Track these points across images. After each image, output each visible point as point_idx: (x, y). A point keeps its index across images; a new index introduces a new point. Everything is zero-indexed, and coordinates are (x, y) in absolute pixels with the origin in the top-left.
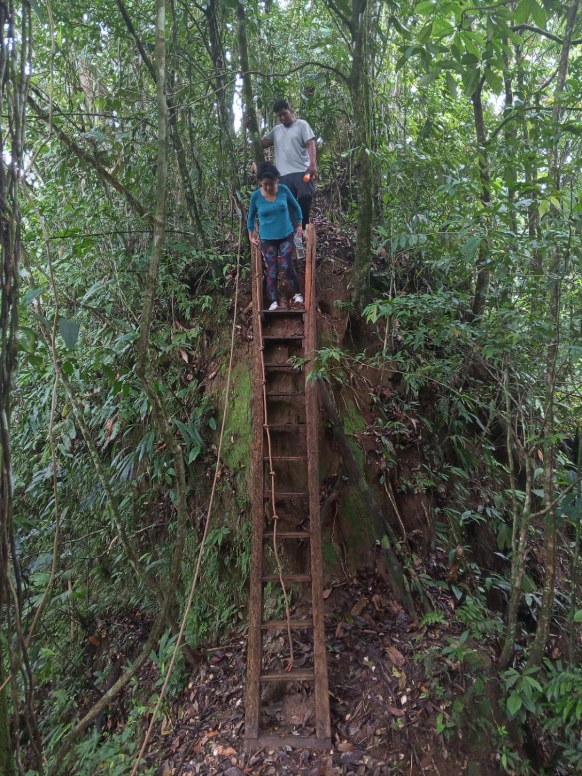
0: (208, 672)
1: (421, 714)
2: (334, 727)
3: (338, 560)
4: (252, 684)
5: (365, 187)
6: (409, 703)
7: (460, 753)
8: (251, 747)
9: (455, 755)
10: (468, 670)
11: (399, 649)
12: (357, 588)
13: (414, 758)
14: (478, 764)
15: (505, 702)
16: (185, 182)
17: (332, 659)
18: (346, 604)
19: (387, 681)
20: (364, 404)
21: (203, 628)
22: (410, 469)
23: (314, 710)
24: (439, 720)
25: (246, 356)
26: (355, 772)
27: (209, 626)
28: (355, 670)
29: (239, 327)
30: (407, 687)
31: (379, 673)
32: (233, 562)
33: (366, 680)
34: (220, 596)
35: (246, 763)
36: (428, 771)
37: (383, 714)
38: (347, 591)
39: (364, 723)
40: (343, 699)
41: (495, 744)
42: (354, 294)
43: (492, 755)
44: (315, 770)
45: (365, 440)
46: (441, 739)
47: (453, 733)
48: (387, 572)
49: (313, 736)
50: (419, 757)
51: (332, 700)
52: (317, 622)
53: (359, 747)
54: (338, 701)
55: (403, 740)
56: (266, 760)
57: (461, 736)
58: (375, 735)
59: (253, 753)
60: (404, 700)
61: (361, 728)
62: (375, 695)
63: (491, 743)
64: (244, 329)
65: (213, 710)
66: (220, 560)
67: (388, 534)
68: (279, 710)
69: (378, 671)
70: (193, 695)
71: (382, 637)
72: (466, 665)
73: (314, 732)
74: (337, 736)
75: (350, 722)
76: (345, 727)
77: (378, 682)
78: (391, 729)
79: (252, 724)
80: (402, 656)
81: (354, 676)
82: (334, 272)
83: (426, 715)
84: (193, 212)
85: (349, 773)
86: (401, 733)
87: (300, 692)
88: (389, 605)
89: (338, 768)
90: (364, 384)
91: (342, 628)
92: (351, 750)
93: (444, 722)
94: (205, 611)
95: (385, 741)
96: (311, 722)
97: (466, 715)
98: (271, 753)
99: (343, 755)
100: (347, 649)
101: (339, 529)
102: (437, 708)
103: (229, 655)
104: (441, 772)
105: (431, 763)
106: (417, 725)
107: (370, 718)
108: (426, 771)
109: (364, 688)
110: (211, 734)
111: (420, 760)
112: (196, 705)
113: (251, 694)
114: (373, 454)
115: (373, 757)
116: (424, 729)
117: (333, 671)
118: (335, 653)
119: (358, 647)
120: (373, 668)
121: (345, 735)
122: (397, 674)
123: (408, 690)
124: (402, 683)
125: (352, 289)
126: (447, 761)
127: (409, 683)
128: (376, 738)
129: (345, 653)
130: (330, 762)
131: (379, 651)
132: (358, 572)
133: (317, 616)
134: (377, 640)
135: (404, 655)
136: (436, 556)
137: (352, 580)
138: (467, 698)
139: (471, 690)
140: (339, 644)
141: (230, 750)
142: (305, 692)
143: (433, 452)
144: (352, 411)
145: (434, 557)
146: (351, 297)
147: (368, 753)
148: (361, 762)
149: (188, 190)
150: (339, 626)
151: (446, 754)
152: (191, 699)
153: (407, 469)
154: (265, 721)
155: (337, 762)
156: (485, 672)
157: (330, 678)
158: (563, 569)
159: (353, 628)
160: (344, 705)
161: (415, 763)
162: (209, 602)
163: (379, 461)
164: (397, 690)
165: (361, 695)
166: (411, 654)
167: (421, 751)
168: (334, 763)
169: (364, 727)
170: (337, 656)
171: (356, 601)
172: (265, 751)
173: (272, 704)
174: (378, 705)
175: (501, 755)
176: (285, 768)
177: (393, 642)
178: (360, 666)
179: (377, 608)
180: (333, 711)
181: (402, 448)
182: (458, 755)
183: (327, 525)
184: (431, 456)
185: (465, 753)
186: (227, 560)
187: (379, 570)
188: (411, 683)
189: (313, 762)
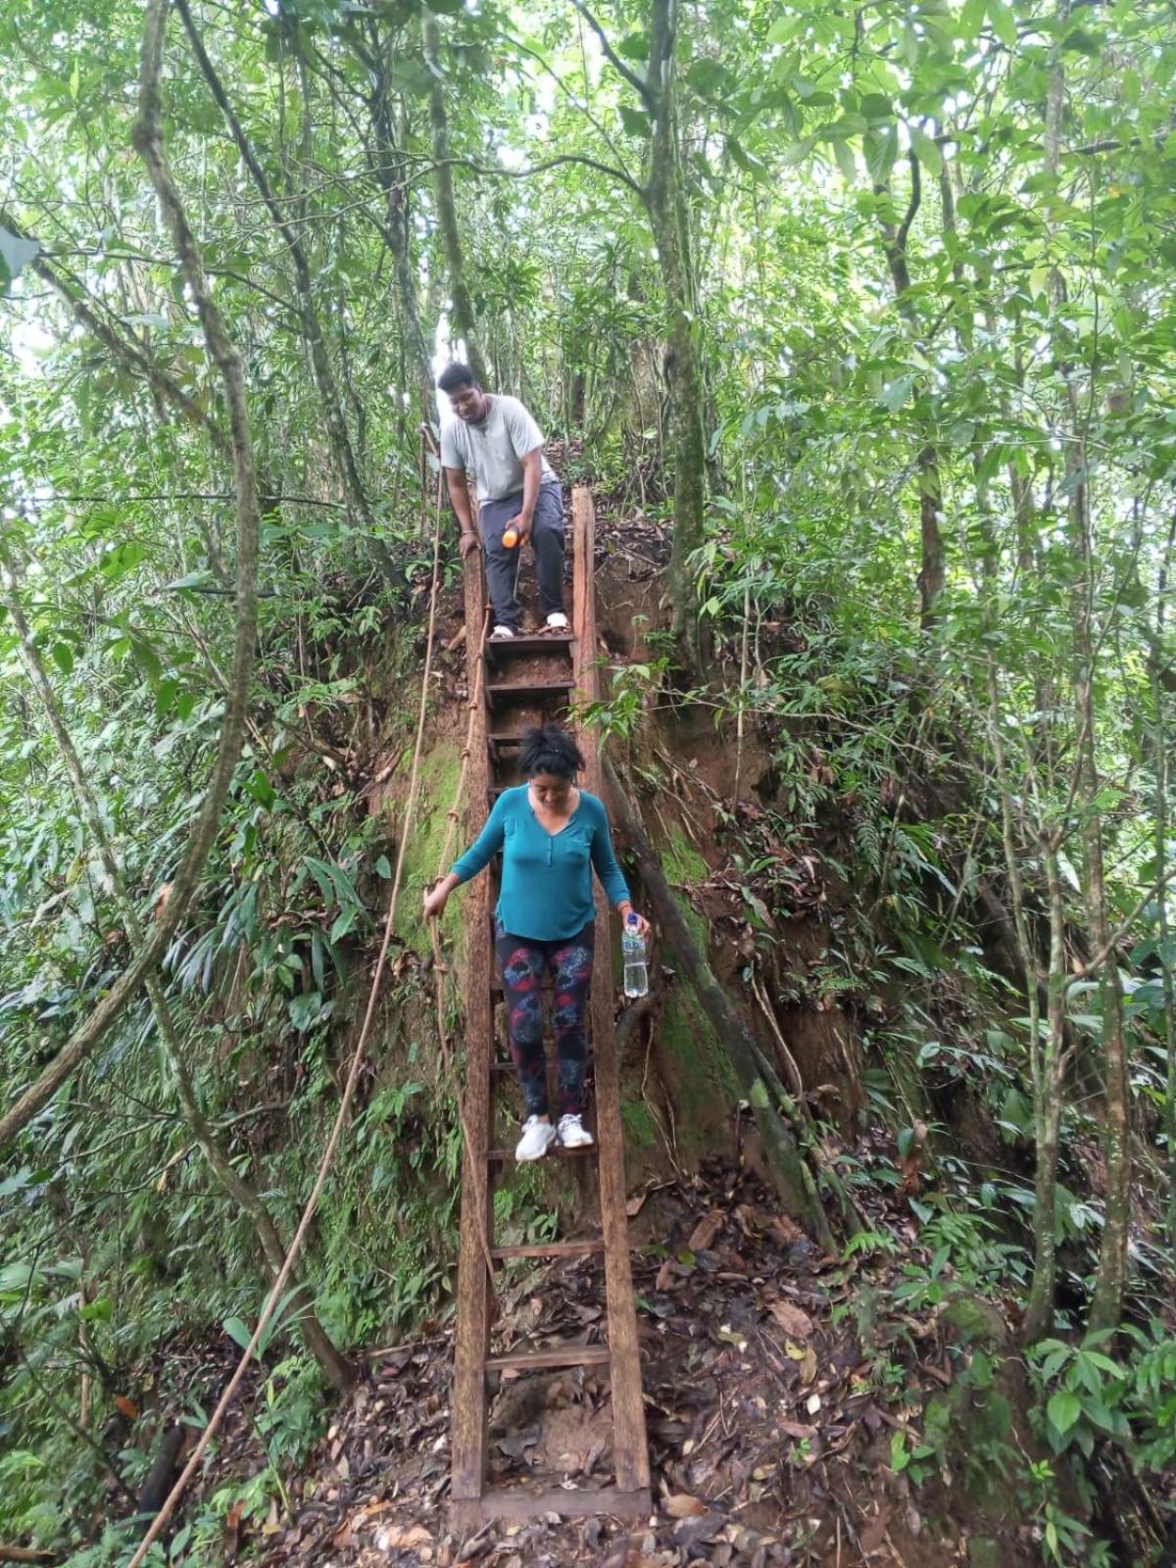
0: (372, 1398)
1: (855, 1433)
2: (657, 1470)
3: (658, 1136)
4: (468, 1377)
5: (686, 401)
6: (828, 1410)
7: (949, 1519)
8: (466, 1520)
9: (937, 1525)
10: (957, 1338)
11: (798, 1305)
12: (703, 1192)
13: (844, 1531)
14: (991, 1543)
15: (1044, 1414)
16: (329, 402)
17: (649, 1332)
18: (677, 1226)
19: (774, 1370)
20: (701, 829)
21: (366, 1321)
22: (806, 961)
23: (610, 1436)
24: (897, 1444)
25: (454, 731)
26: (708, 1559)
27: (377, 1318)
28: (702, 1351)
29: (439, 674)
30: (818, 1377)
31: (757, 1356)
32: (428, 1158)
33: (726, 1371)
34: (402, 1246)
35: (453, 1554)
36: (879, 1558)
37: (768, 1436)
38: (679, 1198)
39: (727, 1456)
40: (678, 1410)
41: (1027, 1504)
42: (675, 617)
43: (1023, 1529)
44: (615, 1559)
45: (709, 898)
46: (904, 1489)
47: (930, 1472)
48: (765, 1158)
49: (609, 1489)
50: (855, 1526)
51: (652, 1414)
52: (612, 1238)
53: (715, 1506)
54: (664, 1415)
55: (817, 1491)
56: (500, 1545)
57: (947, 1480)
58: (751, 1479)
59: (470, 1535)
60: (814, 1404)
61: (719, 1467)
62: (749, 1398)
63: (1018, 1502)
64: (450, 678)
65: (379, 1467)
66: (401, 1157)
67: (764, 1078)
68: (530, 1442)
69: (753, 1352)
70: (337, 1447)
71: (759, 1285)
72: (948, 1328)
73: (613, 1482)
74: (664, 1487)
75: (695, 1457)
76: (682, 1468)
77: (755, 1372)
78: (787, 1466)
79: (469, 1466)
80: (805, 1317)
81: (698, 1365)
82: (633, 576)
83: (867, 1437)
84: (344, 461)
85: (696, 1562)
86: (811, 1474)
87: (576, 1401)
88: (772, 1225)
89: (667, 1553)
90: (701, 792)
91: (670, 1273)
92: (699, 1512)
93: (908, 1446)
94: (370, 1286)
95: (775, 1492)
96: (604, 1464)
97: (957, 1434)
98: (512, 1531)
99: (680, 1524)
100: (681, 1311)
101: (659, 1075)
102: (890, 1419)
103: (420, 1359)
104: (908, 1564)
105: (884, 1541)
106: (846, 1458)
107: (737, 1446)
108: (872, 1559)
109: (722, 1387)
110: (376, 1509)
111: (858, 1534)
112: (343, 1467)
113: (464, 1401)
114: (727, 925)
115: (749, 1527)
116: (863, 1467)
117: (653, 1358)
118: (654, 1319)
119: (707, 1306)
120: (743, 1346)
121: (681, 1482)
122: (795, 1354)
123: (823, 1384)
124: (809, 1370)
125: (669, 608)
126: (920, 1537)
127: (823, 1370)
128: (754, 1487)
129: (678, 1320)
130: (649, 1542)
131: (754, 1312)
132: (703, 1163)
133: (612, 1225)
134: (747, 1290)
135: (811, 1314)
136: (872, 1142)
137: (689, 1178)
138: (956, 1396)
139: (963, 1378)
140: (664, 1302)
141: (419, 1533)
142: (588, 1400)
143: (852, 931)
144: (678, 842)
145: (865, 1143)
146: (668, 625)
147: (738, 1518)
148: (721, 1537)
149: (334, 418)
150: (664, 1268)
151: (916, 1522)
152: (334, 1455)
153: (800, 962)
154: (498, 1465)
155: (666, 1542)
156: (992, 1344)
157: (646, 1370)
158: (1145, 1207)
159: (694, 1273)
160: (678, 1422)
161: (846, 1541)
162: (377, 1263)
163: (738, 937)
164: (797, 1384)
165: (716, 1401)
166: (826, 1312)
167: (860, 1516)
168: (658, 1543)
169: (726, 1465)
170: (661, 1326)
171: (700, 1219)
172: (497, 1527)
173: (514, 1431)
174: (756, 1419)
175: (1043, 1528)
176: (546, 1558)
177: (783, 1294)
178: (712, 1343)
179: (746, 1231)
180: (654, 1437)
181: (787, 914)
182: (945, 1527)
183: (632, 1066)
184: (848, 938)
185: (961, 1522)
186: (415, 1159)
187: (749, 1158)
188: (827, 1370)
189: (610, 1544)
